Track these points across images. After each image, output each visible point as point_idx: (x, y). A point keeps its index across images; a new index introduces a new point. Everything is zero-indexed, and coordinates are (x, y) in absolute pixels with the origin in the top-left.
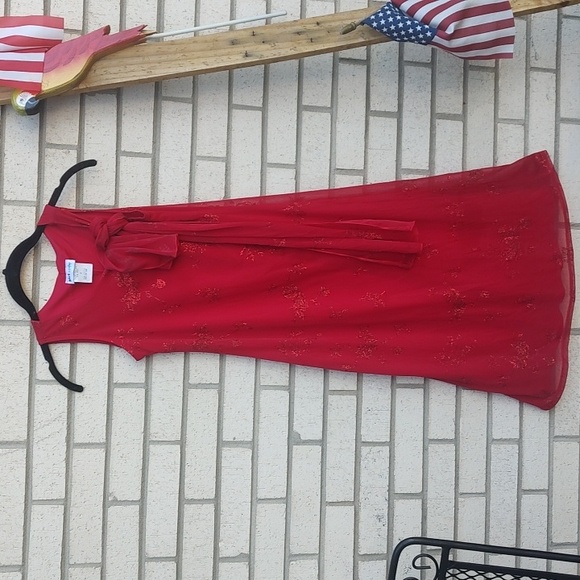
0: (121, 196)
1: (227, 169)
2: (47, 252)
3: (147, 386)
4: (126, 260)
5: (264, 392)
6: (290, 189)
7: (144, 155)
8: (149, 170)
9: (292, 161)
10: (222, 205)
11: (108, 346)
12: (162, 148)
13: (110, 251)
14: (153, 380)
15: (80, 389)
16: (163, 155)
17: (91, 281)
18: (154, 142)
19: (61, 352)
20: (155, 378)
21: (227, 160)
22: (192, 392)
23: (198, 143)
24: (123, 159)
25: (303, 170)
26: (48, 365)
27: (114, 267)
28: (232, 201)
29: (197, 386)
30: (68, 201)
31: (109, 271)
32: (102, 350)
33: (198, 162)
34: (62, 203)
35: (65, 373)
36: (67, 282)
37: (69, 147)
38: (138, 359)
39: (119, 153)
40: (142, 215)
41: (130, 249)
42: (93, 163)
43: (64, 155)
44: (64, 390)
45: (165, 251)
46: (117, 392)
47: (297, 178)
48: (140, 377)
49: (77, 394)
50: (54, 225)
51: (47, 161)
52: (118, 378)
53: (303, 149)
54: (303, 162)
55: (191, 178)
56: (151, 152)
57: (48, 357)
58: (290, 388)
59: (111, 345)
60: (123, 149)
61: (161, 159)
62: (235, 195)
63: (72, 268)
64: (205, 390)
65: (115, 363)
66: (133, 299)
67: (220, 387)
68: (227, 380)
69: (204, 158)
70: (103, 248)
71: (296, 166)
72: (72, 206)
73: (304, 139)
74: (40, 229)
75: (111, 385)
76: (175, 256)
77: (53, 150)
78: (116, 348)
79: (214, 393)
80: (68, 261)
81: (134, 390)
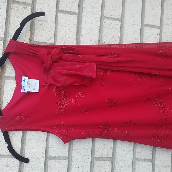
0: (58, 38)
1: (122, 26)
2: (10, 70)
3: (69, 159)
4: (63, 79)
5: (138, 163)
6: (157, 41)
7: (73, 13)
8: (76, 23)
9: (158, 24)
10: (118, 47)
11: (46, 133)
12: (84, 10)
13: (52, 72)
14: (73, 155)
15: (27, 161)
16: (84, 14)
17: (38, 91)
18: (79, 6)
19: (16, 137)
20: (74, 154)
21: (122, 20)
22: (96, 163)
23: (106, 8)
24: (60, 14)
25: (164, 30)
26: (7, 145)
27: (55, 83)
28: (125, 45)
29: (99, 159)
30: (24, 38)
31: (51, 85)
32: (42, 136)
33: (105, 20)
34: (20, 39)
35: (18, 150)
36: (22, 91)
37: (26, 4)
38: (65, 142)
39: (58, 10)
40: (74, 50)
41: (65, 72)
42: (42, 14)
43: (23, 9)
44: (17, 161)
45: (88, 73)
46: (51, 163)
47: (160, 34)
48: (65, 153)
49: (25, 164)
50: (15, 53)
51: (12, 11)
52: (51, 153)
53: (165, 17)
54: (164, 25)
55: (100, 30)
56: (77, 12)
57: (7, 139)
58: (153, 160)
59: (48, 132)
60: (60, 9)
61: (83, 17)
62: (125, 42)
63: (26, 82)
64: (103, 162)
65: (50, 144)
66: (64, 104)
67: (113, 160)
68: (117, 155)
69: (108, 18)
70: (47, 70)
71: (160, 27)
72: (27, 41)
73: (165, 12)
74: (6, 55)
75: (47, 158)
76: (95, 77)
77: (16, 5)
78: (51, 134)
79: (109, 163)
80: (23, 78)
81: (61, 161)
